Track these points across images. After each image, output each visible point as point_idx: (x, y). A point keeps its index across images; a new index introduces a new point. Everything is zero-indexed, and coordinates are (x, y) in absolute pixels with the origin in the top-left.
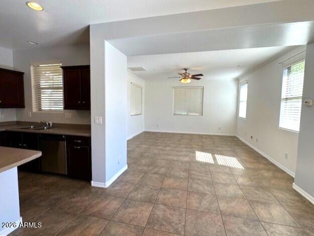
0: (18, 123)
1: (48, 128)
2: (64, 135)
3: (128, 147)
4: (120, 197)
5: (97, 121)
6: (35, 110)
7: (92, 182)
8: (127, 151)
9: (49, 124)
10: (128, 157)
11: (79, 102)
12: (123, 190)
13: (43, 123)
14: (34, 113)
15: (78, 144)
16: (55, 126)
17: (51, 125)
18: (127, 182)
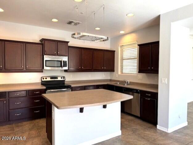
0: (111, 80)
1: (127, 85)
2: (139, 90)
3: (188, 109)
4: (181, 142)
5: (163, 81)
6: (119, 73)
7: (158, 126)
8: (188, 112)
9: (128, 82)
10: (188, 116)
11: (149, 68)
12: (184, 139)
13: (125, 81)
14: (119, 75)
15: (148, 97)
16: (131, 83)
17: (129, 83)
18: (187, 134)
